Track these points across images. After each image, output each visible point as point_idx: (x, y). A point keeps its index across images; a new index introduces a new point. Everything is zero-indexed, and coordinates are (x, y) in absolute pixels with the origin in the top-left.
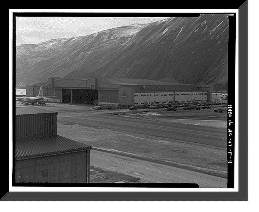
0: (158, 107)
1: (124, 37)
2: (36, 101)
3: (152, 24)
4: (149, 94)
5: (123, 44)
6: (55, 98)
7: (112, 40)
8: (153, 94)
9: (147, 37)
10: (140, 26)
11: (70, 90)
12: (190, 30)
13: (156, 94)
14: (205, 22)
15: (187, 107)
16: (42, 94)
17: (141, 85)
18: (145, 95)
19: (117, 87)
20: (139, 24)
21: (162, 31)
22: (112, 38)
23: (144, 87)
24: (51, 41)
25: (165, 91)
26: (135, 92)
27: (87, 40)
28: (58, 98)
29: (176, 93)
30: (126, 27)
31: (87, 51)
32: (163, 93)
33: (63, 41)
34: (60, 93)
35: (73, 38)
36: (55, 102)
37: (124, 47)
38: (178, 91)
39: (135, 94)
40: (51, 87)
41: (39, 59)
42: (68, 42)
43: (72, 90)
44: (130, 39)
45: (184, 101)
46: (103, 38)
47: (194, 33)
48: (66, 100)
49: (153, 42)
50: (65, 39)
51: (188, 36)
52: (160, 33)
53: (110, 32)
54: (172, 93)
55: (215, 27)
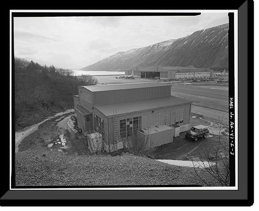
0: (187, 80)
1: (165, 46)
2: (130, 77)
3: (179, 39)
4: (182, 74)
5: (165, 50)
6: (138, 76)
7: (159, 48)
8: (184, 74)
9: (176, 46)
10: (172, 41)
11: (145, 72)
12: (198, 41)
13: (186, 73)
14: (207, 36)
15: (203, 80)
16: (133, 74)
17: (179, 69)
18: (180, 74)
19: (167, 70)
20: (172, 40)
21: (184, 43)
22: (159, 47)
23: (180, 70)
24: (131, 50)
25: (189, 72)
26: (176, 73)
27: (147, 49)
28: (139, 76)
29: (195, 73)
30: (166, 41)
31: (147, 54)
32: (189, 73)
33: (137, 50)
34: (140, 73)
35: (141, 48)
36: (138, 78)
37: (165, 51)
38: (196, 72)
39: (176, 74)
40: (136, 71)
41: (127, 58)
42: (138, 50)
43: (145, 73)
44: (167, 47)
45: (199, 77)
46: (155, 47)
47: (200, 43)
48: (143, 76)
49: (179, 48)
50: (137, 49)
51: (197, 45)
52: (183, 43)
53: (158, 44)
54: (193, 73)
55: (212, 39)
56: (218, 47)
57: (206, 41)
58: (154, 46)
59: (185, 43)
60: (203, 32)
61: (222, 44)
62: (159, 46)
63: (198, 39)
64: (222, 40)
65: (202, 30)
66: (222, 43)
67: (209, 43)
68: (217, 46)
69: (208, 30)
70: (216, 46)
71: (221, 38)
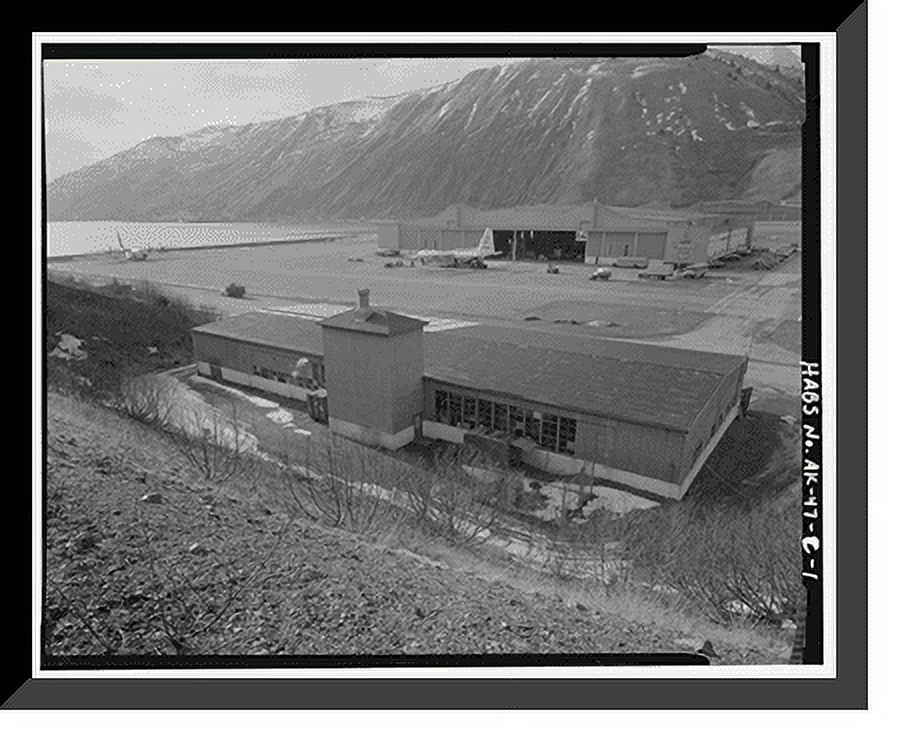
1: (356, 123)
2: (473, 258)
5: (363, 137)
7: (335, 128)
12: (492, 109)
21: (437, 112)
22: (333, 124)
24: (206, 131)
27: (283, 128)
31: (292, 149)
35: (253, 124)
37: (366, 140)
42: (243, 131)
44: (371, 126)
46: (317, 124)
47: (499, 114)
49: (423, 133)
50: (235, 126)
51: (489, 121)
52: (434, 114)
53: (326, 113)
55: (536, 103)
56: (561, 131)
57: (519, 107)
58: (311, 118)
59: (443, 112)
60: (502, 73)
61: (574, 123)
62: (331, 119)
63: (488, 98)
64: (570, 110)
65: (494, 68)
66: (573, 119)
67: (530, 116)
68: (559, 129)
69: (518, 69)
70: (555, 129)
71: (566, 99)
